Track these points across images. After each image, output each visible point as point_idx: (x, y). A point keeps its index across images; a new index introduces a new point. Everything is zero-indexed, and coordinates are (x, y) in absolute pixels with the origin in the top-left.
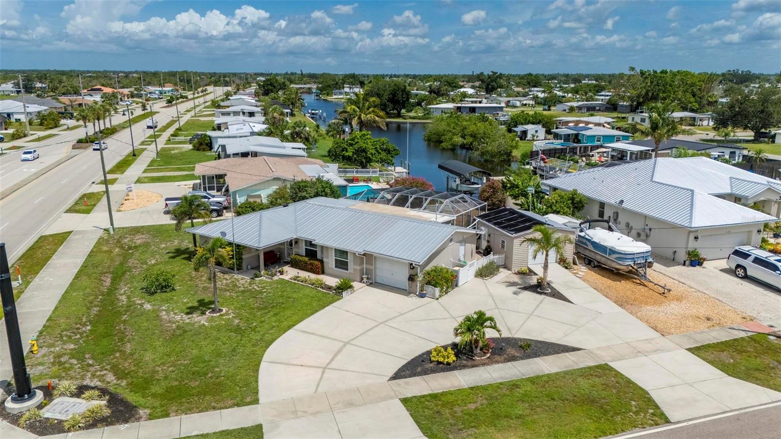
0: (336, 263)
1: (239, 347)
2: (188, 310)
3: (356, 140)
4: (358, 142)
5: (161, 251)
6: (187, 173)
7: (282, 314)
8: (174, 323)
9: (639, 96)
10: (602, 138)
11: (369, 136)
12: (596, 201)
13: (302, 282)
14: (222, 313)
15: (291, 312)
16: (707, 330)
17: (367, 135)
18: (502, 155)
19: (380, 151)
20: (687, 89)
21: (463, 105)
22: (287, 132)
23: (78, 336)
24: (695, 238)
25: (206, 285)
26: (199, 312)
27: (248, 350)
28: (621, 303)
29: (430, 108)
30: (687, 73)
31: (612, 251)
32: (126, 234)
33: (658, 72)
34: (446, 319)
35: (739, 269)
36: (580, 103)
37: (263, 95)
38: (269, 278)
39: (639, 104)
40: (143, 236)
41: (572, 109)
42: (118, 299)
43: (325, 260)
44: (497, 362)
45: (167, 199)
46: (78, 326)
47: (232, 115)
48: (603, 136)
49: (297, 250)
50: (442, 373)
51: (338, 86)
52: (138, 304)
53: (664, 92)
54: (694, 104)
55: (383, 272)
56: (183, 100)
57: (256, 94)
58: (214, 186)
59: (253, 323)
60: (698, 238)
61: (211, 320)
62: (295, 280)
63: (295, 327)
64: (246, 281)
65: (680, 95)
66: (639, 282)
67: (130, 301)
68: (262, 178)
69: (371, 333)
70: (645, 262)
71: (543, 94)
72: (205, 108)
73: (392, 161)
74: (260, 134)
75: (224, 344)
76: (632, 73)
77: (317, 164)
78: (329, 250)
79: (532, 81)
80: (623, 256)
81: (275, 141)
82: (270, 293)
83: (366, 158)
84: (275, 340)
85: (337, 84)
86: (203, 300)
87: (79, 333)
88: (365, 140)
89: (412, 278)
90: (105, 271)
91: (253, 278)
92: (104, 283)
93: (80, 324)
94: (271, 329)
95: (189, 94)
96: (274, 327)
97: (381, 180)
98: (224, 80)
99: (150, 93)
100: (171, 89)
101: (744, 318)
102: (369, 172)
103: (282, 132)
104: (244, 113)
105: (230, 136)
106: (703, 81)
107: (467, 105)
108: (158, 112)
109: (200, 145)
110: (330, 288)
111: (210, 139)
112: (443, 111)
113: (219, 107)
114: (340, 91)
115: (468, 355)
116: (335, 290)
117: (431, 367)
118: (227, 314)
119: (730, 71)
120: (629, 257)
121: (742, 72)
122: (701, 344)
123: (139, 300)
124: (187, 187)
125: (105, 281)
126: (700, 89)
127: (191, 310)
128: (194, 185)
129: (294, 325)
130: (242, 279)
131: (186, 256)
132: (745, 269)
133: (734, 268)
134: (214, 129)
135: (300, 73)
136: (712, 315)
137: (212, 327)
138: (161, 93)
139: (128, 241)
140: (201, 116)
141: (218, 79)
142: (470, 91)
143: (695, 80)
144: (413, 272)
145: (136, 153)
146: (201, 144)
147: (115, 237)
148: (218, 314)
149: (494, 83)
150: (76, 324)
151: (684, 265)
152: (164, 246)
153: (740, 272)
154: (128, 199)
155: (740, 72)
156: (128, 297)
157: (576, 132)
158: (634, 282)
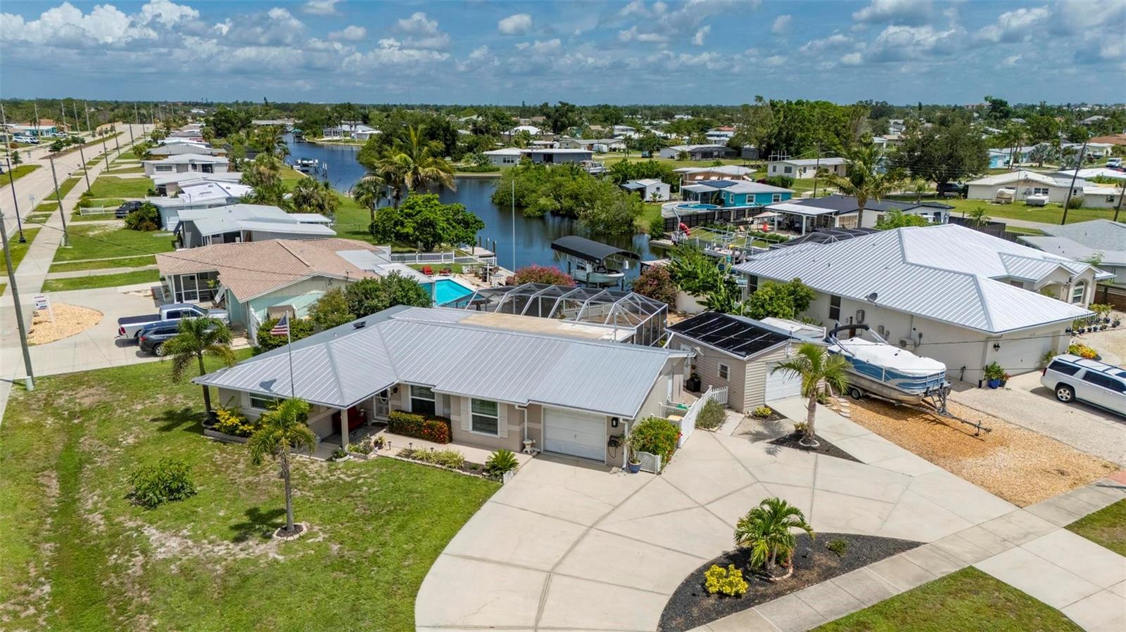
0: (474, 422)
1: (362, 601)
2: (236, 533)
3: (417, 208)
4: (420, 212)
5: (138, 418)
6: (130, 270)
7: (413, 525)
8: (216, 562)
9: (770, 137)
10: (755, 196)
11: (436, 202)
12: (825, 294)
13: (421, 459)
14: (302, 533)
15: (427, 520)
16: (1070, 491)
17: (433, 200)
18: (621, 225)
19: (454, 224)
20: (830, 126)
21: (534, 151)
22: (287, 196)
23: (32, 610)
24: (995, 346)
25: (250, 478)
26: (257, 534)
27: (382, 605)
28: (931, 455)
29: (488, 155)
30: (826, 105)
31: (892, 374)
32: (58, 388)
33: (794, 102)
34: (690, 508)
35: (1062, 390)
36: (693, 147)
37: (215, 138)
38: (359, 457)
39: (770, 148)
40: (92, 391)
41: (683, 155)
42: (86, 521)
43: (453, 418)
44: (810, 582)
45: (122, 321)
46: (25, 587)
47: (174, 170)
48: (757, 194)
49: (396, 403)
50: (734, 615)
51: (331, 122)
52: (131, 529)
53: (802, 130)
54: (839, 146)
55: (556, 433)
56: (76, 145)
57: (206, 136)
58: (196, 292)
59: (366, 548)
60: (998, 347)
61: (286, 549)
62: (407, 456)
63: (446, 550)
64: (321, 466)
65: (821, 134)
66: (932, 418)
67: (113, 525)
68: (291, 278)
69: (581, 548)
70: (941, 388)
71: (637, 134)
72: (119, 157)
73: (473, 239)
74: (244, 200)
75: (332, 597)
76: (760, 104)
77: (365, 248)
78: (462, 402)
79: (610, 116)
80: (909, 381)
81: (274, 211)
82: (372, 485)
83: (434, 236)
84: (422, 579)
85: (330, 118)
86: (256, 509)
87: (31, 603)
88: (432, 207)
89: (614, 442)
90: (41, 465)
91: (330, 460)
92: (48, 490)
93: (28, 583)
94: (405, 557)
95: (86, 136)
96: (408, 553)
97: (465, 269)
98: (139, 114)
99: (16, 135)
100: (50, 127)
101: (1105, 466)
102: (439, 257)
103: (280, 197)
104: (194, 166)
105: (192, 204)
106: (848, 116)
107: (539, 151)
108: (40, 166)
109: (140, 221)
110: (474, 468)
111: (158, 210)
112: (507, 160)
113: (149, 156)
114: (335, 130)
115: (759, 574)
116: (488, 471)
117: (713, 605)
118: (311, 534)
119: (861, 102)
120: (919, 382)
121: (877, 103)
122: (1079, 518)
123: (130, 520)
124: (142, 294)
125: (48, 487)
126: (844, 127)
127: (241, 533)
128: (153, 290)
129: (443, 547)
130: (312, 463)
131: (190, 424)
132: (1071, 389)
133: (1053, 388)
134: (151, 194)
135: (264, 102)
136: (1064, 467)
137: (294, 564)
138: (35, 134)
139: (66, 401)
140: (117, 172)
141: (131, 112)
142: (533, 130)
143: (838, 114)
144: (616, 432)
145: (25, 238)
146: (142, 219)
147: (39, 396)
148: (296, 536)
149: (564, 119)
150: (20, 584)
151: (980, 386)
152: (140, 407)
153: (1064, 394)
154: (40, 322)
155: (874, 104)
156: (106, 516)
157: (718, 189)
158: (926, 420)
